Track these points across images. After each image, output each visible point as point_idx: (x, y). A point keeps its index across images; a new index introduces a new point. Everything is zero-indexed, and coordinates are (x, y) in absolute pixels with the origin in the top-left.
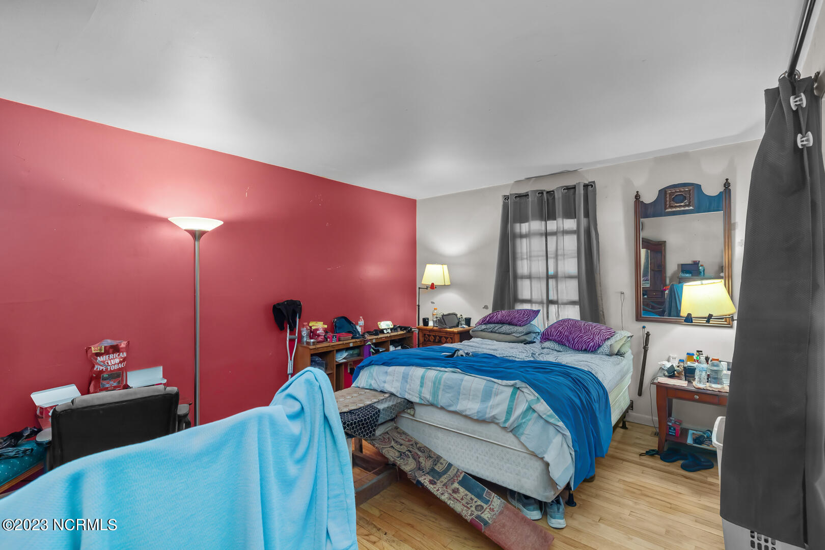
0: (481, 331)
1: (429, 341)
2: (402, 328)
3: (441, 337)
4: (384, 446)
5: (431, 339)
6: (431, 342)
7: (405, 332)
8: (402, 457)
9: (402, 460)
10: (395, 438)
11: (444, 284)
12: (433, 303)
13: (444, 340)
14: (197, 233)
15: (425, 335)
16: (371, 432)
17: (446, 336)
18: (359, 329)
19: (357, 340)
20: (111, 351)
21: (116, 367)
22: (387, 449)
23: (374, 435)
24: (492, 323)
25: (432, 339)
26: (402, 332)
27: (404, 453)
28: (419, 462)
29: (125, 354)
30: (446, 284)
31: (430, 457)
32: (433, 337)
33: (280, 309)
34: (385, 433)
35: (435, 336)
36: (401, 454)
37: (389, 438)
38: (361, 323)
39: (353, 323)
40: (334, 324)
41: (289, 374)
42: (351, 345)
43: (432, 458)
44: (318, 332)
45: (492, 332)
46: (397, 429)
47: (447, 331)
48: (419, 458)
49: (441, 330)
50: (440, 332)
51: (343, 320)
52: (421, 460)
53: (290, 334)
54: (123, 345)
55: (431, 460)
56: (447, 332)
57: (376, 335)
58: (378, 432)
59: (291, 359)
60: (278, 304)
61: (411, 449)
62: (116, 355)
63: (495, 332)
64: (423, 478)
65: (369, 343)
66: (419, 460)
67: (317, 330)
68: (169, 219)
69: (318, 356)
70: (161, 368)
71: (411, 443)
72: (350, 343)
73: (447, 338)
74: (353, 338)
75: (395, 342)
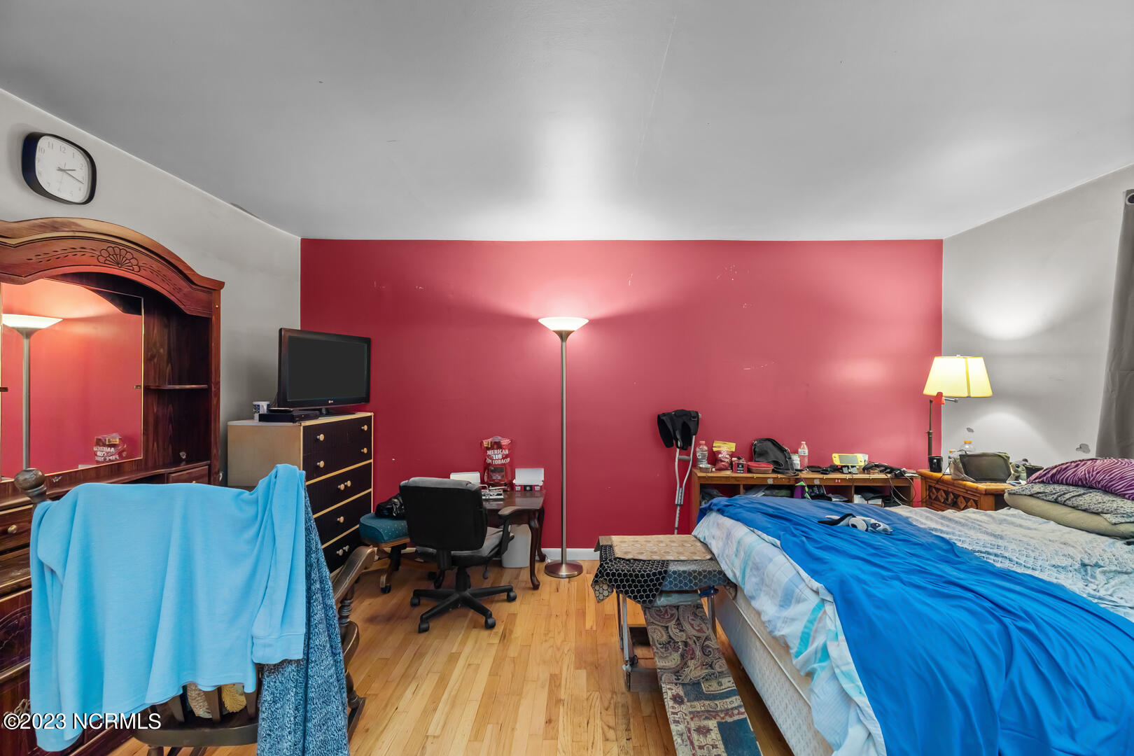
0: (1031, 495)
1: (937, 499)
2: (886, 469)
3: (956, 496)
4: (654, 621)
5: (940, 497)
6: (940, 502)
7: (889, 475)
8: (668, 645)
9: (663, 650)
10: (681, 618)
11: (966, 395)
12: (970, 430)
13: (962, 503)
14: (564, 333)
15: (930, 487)
16: (648, 596)
17: (966, 496)
18: (796, 460)
19: (780, 476)
20: (495, 447)
21: (499, 462)
22: (655, 627)
23: (651, 602)
24: (1062, 483)
25: (942, 496)
26: (883, 476)
27: (675, 642)
28: (686, 664)
29: (507, 452)
30: (972, 395)
31: (711, 666)
32: (944, 495)
33: (663, 420)
34: (675, 607)
35: (947, 493)
36: (669, 642)
37: (672, 615)
38: (804, 450)
39: (786, 451)
40: (753, 448)
41: (677, 505)
42: (770, 482)
43: (713, 669)
44: (720, 456)
45: (1056, 502)
46: (698, 608)
47: (965, 485)
48: (692, 659)
49: (955, 482)
50: (953, 485)
51: (769, 444)
52: (691, 663)
53: (680, 454)
54: (505, 442)
55: (707, 671)
56: (968, 489)
57: (822, 473)
58: (662, 601)
59: (681, 486)
60: (664, 415)
61: (690, 642)
62: (499, 451)
63: (1064, 504)
64: (668, 687)
65: (802, 483)
66: (689, 662)
67: (719, 452)
68: (540, 321)
69: (716, 488)
70: (543, 470)
71: (699, 634)
72: (769, 478)
73: (967, 500)
74: (774, 471)
75: (867, 490)
